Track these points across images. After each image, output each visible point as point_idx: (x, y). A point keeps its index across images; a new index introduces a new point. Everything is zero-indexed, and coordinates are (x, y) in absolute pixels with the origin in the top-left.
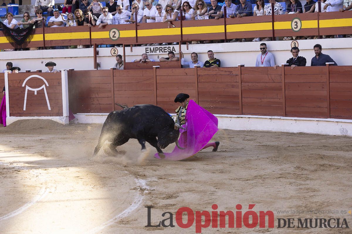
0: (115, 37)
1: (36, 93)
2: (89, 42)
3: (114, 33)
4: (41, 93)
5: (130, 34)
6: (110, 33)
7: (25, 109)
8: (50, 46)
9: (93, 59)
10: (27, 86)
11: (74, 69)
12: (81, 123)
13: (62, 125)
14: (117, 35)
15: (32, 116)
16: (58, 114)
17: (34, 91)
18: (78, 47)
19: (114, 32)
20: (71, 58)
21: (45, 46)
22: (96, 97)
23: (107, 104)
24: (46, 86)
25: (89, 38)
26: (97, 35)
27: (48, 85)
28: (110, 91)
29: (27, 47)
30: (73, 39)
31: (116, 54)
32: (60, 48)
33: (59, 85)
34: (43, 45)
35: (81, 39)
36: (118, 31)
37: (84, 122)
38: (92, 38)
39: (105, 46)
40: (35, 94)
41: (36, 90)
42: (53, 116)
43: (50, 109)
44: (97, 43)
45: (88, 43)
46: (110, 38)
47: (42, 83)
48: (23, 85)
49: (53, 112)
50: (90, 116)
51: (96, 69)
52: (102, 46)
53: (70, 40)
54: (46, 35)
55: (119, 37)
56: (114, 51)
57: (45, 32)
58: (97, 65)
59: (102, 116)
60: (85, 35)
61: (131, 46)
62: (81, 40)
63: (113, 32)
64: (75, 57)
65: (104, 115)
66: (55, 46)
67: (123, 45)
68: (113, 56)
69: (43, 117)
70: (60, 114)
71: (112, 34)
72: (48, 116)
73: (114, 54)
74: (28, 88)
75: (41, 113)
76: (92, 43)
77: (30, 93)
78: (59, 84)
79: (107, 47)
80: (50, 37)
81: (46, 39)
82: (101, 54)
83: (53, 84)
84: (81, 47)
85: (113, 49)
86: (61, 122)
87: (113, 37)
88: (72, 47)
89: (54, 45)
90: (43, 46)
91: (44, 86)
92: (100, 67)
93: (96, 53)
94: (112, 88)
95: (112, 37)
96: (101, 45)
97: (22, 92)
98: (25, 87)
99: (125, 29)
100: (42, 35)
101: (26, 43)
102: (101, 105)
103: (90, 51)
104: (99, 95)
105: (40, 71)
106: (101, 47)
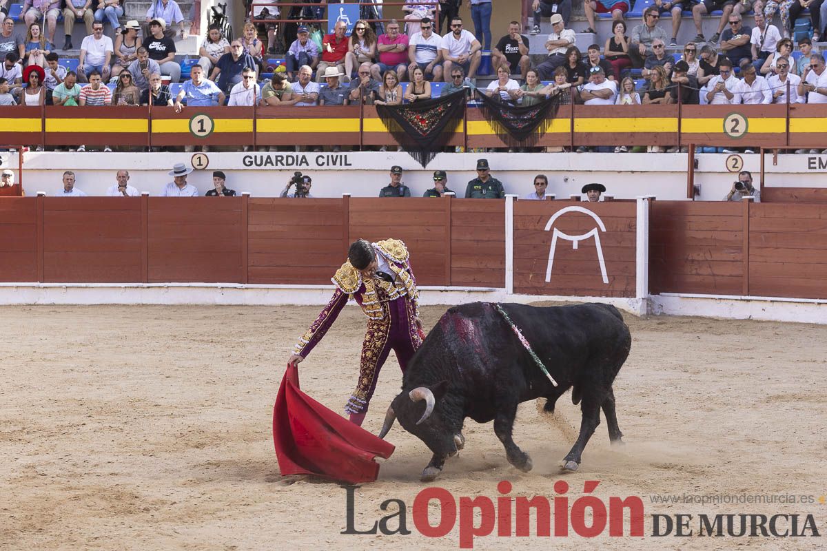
0: (737, 131)
1: (575, 246)
2: (676, 140)
3: (734, 123)
4: (588, 246)
5: (775, 125)
6: (725, 121)
7: (548, 279)
8: (585, 144)
9: (685, 178)
10: (555, 229)
11: (655, 198)
12: (670, 313)
13: (636, 316)
14: (741, 128)
15: (565, 294)
16: (624, 292)
17: (572, 242)
18: (649, 150)
19: (736, 121)
20: (633, 172)
21: (574, 144)
22: (707, 260)
23: (731, 276)
24: (599, 230)
25: (676, 130)
26: (693, 126)
27: (604, 229)
28: (740, 249)
29: (537, 145)
30: (638, 133)
31: (740, 168)
32: (608, 150)
33: (631, 230)
34: (571, 142)
35: (658, 133)
36: (745, 118)
37: (676, 313)
38: (682, 131)
39: (714, 149)
40: (574, 248)
41: (575, 240)
42: (612, 296)
43: (606, 280)
44: (696, 143)
45: (671, 143)
46: (726, 133)
47: (589, 224)
48: (548, 228)
49: (613, 288)
50: (693, 300)
51: (692, 199)
52: (705, 148)
53: (632, 134)
54: (576, 120)
55: (745, 133)
56: (735, 161)
57: (575, 114)
58: (694, 191)
59: (718, 301)
60: (666, 125)
61: (774, 151)
62: (656, 135)
63: (732, 121)
64: (641, 172)
65: (724, 299)
66: (598, 146)
67: (762, 151)
68: (731, 172)
69: (589, 297)
70: (630, 293)
71: (730, 125)
72: (601, 296)
73: (734, 167)
74: (557, 234)
75: (584, 289)
76: (683, 143)
77: (563, 246)
78: (630, 227)
79: (717, 152)
80: (585, 125)
81: (576, 130)
82: (702, 167)
83: (617, 227)
84: (655, 149)
85: (732, 158)
86: (632, 311)
87: (733, 130)
88: (634, 148)
89: (596, 144)
90: (571, 145)
91: (594, 232)
92: (698, 194)
93: (694, 164)
94: (746, 243)
95: (728, 130)
96: (703, 147)
97: (544, 242)
98: (552, 230)
99: (762, 116)
100: (569, 120)
101: (536, 137)
102: (717, 278)
103: (680, 160)
104: (713, 256)
105: (578, 199)
106: (703, 152)
